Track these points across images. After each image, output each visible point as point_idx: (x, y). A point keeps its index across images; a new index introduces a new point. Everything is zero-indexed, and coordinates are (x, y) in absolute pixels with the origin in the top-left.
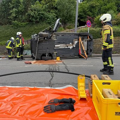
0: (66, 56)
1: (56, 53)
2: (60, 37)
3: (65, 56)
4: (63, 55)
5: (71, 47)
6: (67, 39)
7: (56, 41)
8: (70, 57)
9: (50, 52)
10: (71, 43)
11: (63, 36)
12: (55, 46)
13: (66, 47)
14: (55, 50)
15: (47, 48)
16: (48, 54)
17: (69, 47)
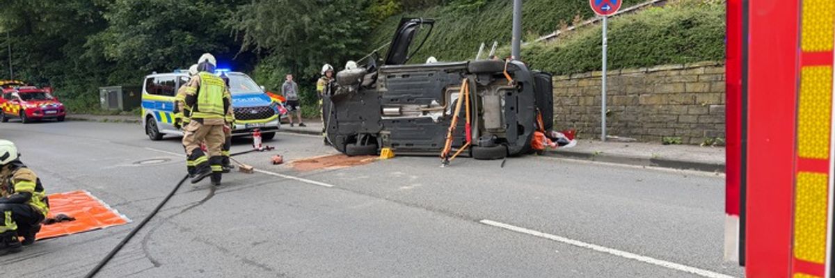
0: (420, 147)
1: (389, 135)
2: (400, 81)
3: (414, 147)
4: (410, 142)
5: (435, 116)
6: (421, 86)
7: (387, 93)
8: (429, 150)
9: (370, 131)
10: (434, 102)
11: (406, 79)
12: (385, 110)
13: (421, 115)
14: (385, 125)
15: (361, 118)
16: (363, 136)
17: (428, 115)
